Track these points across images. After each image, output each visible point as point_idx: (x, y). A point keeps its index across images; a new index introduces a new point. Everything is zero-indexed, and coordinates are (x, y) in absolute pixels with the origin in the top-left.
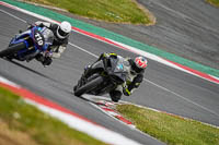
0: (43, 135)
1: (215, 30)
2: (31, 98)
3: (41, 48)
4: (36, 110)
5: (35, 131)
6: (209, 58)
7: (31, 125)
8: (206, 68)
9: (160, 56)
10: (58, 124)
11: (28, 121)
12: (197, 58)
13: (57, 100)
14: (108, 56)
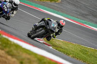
0: (11, 51)
1: (87, 4)
2: (5, 35)
3: (6, 12)
4: (8, 40)
5: (7, 49)
6: (84, 17)
7: (5, 47)
8: (83, 21)
9: (64, 17)
10: (17, 46)
11: (4, 45)
12: (79, 17)
13: (17, 36)
14: (47, 19)
